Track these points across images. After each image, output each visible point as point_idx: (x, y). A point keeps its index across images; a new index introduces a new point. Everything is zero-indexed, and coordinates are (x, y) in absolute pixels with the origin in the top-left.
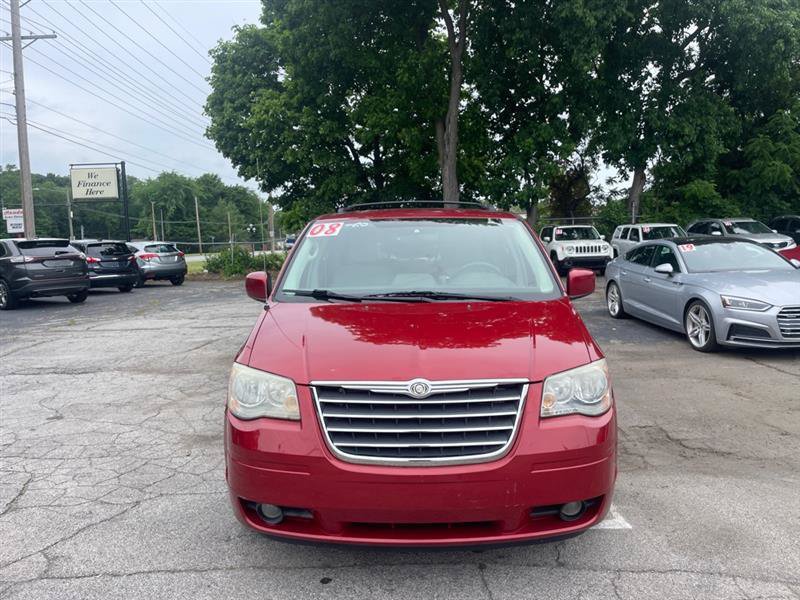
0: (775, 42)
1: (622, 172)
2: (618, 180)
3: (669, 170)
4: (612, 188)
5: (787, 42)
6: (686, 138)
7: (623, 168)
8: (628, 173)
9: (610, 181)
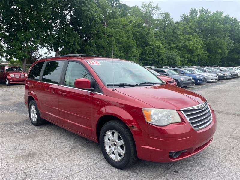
0: (92, 21)
1: (49, 51)
2: (48, 53)
3: (67, 52)
4: (46, 56)
5: (95, 21)
6: (71, 43)
7: (49, 50)
8: (51, 52)
9: (45, 54)
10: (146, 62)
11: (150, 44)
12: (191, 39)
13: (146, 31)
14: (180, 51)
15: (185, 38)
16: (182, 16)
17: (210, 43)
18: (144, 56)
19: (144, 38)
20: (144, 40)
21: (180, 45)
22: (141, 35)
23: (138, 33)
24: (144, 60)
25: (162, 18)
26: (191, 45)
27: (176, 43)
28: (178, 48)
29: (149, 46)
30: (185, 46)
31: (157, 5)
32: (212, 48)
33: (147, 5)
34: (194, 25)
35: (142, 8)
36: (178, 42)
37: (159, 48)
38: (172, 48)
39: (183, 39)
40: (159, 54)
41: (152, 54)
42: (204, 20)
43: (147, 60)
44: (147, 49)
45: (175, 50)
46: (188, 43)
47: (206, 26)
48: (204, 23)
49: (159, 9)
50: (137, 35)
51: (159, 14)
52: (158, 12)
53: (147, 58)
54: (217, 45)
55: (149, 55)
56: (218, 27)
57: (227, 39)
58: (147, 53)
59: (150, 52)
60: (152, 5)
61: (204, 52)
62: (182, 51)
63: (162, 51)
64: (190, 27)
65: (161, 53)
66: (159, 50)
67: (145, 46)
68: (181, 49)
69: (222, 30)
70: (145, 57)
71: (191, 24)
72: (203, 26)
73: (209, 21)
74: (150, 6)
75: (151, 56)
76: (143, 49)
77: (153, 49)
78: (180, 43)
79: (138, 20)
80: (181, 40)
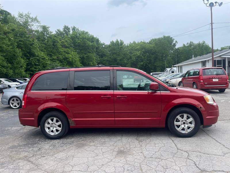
10: (31, 73)
11: (35, 54)
12: (69, 52)
13: (30, 41)
14: (62, 62)
15: (64, 52)
16: (57, 30)
17: (83, 57)
18: (29, 67)
19: (29, 48)
20: (29, 51)
21: (61, 57)
22: (25, 44)
23: (22, 43)
24: (29, 71)
25: (40, 30)
26: (71, 57)
27: (57, 55)
28: (59, 60)
29: (34, 56)
30: (66, 59)
31: (36, 17)
32: (85, 61)
33: (24, 15)
34: (69, 40)
35: (19, 17)
36: (59, 54)
37: (44, 59)
38: (54, 59)
39: (63, 52)
40: (45, 65)
41: (38, 65)
42: (77, 37)
43: (32, 71)
44: (33, 60)
45: (58, 62)
46: (68, 56)
47: (79, 43)
48: (77, 40)
49: (38, 21)
50: (20, 44)
51: (38, 26)
52: (37, 24)
53: (33, 69)
54: (89, 59)
55: (35, 66)
56: (88, 45)
57: (95, 54)
58: (33, 64)
59: (36, 63)
60: (31, 16)
61: (80, 65)
62: (63, 63)
63: (47, 63)
64: (66, 41)
65: (46, 64)
66: (44, 61)
67: (29, 56)
68: (62, 61)
69: (91, 47)
70: (31, 68)
71: (66, 39)
72: (77, 42)
73: (81, 39)
74: (28, 16)
75: (37, 67)
76: (29, 59)
77: (38, 60)
78: (60, 55)
79: (20, 29)
80: (61, 52)
